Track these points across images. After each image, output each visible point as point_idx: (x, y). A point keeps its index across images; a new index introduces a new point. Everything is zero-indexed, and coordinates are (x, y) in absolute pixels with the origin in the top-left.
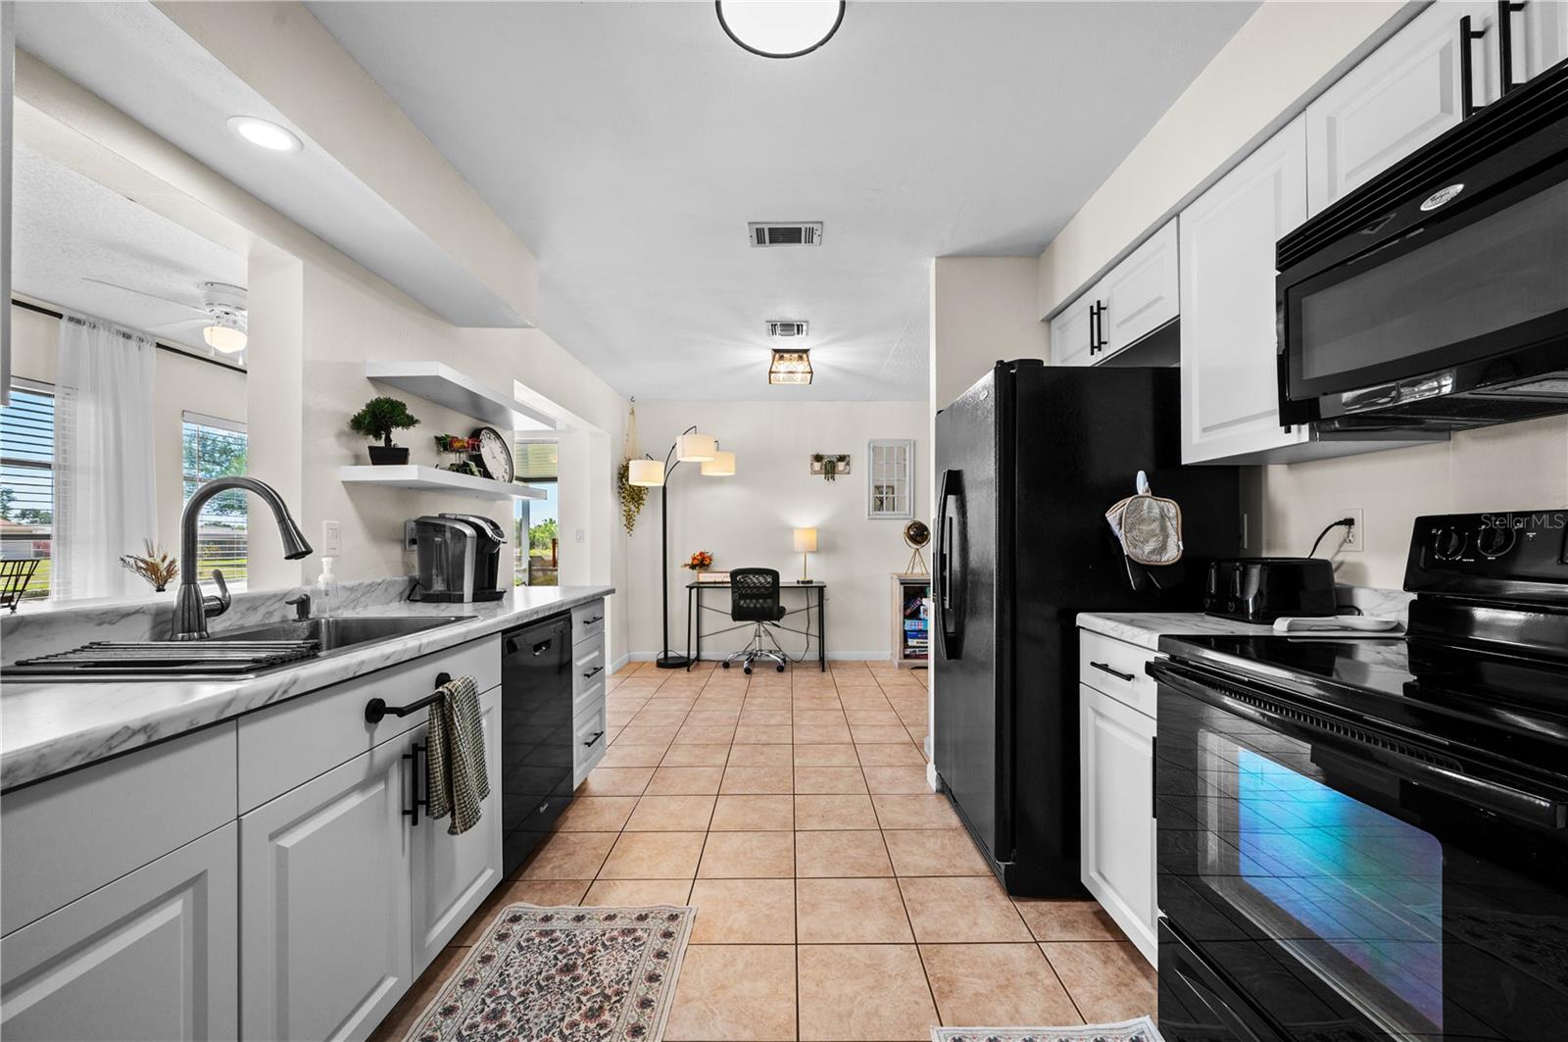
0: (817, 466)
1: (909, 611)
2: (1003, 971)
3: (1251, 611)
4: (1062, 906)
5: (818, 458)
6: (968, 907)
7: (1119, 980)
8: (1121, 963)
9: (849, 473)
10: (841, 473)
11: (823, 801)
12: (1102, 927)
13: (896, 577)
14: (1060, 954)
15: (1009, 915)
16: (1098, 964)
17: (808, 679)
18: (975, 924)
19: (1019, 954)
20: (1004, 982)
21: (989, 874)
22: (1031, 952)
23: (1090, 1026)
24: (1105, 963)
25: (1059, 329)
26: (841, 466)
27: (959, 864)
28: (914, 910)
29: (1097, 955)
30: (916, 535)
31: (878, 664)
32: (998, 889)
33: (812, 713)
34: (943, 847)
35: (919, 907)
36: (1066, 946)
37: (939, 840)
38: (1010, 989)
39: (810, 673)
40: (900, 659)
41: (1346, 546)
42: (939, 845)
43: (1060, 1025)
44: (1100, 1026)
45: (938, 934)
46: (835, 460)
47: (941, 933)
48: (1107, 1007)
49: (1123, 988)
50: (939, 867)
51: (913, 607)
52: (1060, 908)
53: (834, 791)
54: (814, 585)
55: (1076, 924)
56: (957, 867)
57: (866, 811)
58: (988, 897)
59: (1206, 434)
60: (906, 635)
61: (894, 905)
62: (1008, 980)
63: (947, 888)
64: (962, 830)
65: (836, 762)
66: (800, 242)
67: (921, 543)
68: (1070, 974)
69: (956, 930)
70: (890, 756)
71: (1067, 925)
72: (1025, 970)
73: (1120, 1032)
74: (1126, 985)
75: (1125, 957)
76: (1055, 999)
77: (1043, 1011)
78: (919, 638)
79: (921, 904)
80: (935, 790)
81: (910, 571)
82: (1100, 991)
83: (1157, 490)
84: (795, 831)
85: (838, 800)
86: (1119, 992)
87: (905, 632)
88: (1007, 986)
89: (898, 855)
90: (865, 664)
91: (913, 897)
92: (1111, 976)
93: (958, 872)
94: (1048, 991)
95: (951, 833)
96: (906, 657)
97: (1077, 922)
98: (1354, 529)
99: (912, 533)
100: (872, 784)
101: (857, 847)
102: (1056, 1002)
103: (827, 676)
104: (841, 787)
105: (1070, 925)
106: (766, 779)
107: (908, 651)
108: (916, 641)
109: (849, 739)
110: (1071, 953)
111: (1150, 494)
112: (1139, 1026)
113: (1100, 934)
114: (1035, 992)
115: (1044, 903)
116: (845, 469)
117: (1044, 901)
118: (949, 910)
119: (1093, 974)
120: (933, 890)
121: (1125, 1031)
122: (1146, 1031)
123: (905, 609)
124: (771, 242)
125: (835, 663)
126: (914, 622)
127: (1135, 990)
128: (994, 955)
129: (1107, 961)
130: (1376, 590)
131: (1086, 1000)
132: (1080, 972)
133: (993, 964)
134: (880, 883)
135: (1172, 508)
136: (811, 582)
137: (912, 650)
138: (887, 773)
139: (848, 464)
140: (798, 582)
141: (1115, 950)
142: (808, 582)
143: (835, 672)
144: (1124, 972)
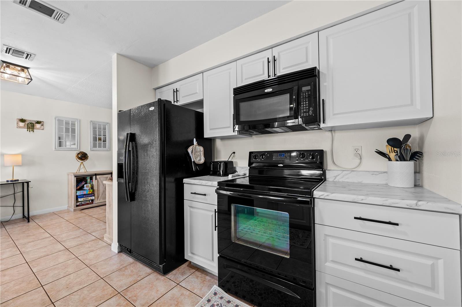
0: (22, 124)
1: (78, 187)
2: (174, 300)
3: (222, 174)
4: (179, 269)
5: (22, 121)
6: (152, 287)
7: (202, 280)
8: (200, 276)
9: (43, 129)
10: (38, 129)
11: (63, 281)
12: (191, 269)
13: (73, 174)
14: (186, 283)
15: (166, 281)
16: (196, 280)
17: (19, 228)
18: (158, 291)
19: (176, 291)
20: (176, 303)
21: (153, 272)
22: (178, 288)
23: (204, 298)
24: (197, 278)
25: (159, 93)
26: (38, 126)
27: (141, 274)
28: (134, 301)
29: (194, 277)
30: (82, 157)
31: (61, 212)
32: (158, 275)
33: (32, 243)
34: (132, 271)
35: (135, 298)
36: (186, 280)
37: (129, 270)
38: (179, 304)
39: (19, 225)
40: (74, 207)
41: (234, 158)
42: (130, 271)
43: (197, 303)
44: (206, 296)
45: (147, 303)
46: (34, 123)
47: (148, 302)
48: (204, 290)
49: (204, 282)
50: (134, 279)
51: (81, 185)
52: (178, 270)
53: (68, 273)
54: (19, 182)
55: (185, 272)
56: (141, 275)
57: (90, 274)
58: (157, 279)
59: (211, 130)
60: (77, 197)
61: (124, 304)
62: (177, 301)
63: (142, 285)
64: (136, 262)
65: (61, 260)
66: (51, 16)
67: (84, 160)
68: (191, 287)
69: (153, 297)
70: (89, 247)
71: (183, 274)
72: (180, 295)
73: (211, 294)
74: (204, 281)
75: (200, 273)
76: (192, 297)
77: (191, 303)
78: (84, 197)
79: (135, 296)
80: (117, 253)
81: (78, 172)
82: (200, 287)
83: (199, 144)
84: (53, 303)
85: (72, 276)
86: (204, 283)
87: (77, 196)
88: (178, 303)
89: (115, 284)
90: (54, 213)
91: (130, 296)
92: (200, 281)
93: (142, 277)
94: (189, 296)
95: (132, 265)
96: (77, 206)
97: (185, 271)
98: (235, 154)
99: (80, 156)
100: (87, 262)
101: (94, 291)
102: (193, 298)
103: (32, 224)
104: (70, 270)
105: (184, 273)
106: (17, 287)
107: (78, 204)
108: (82, 199)
109: (63, 248)
110: (188, 281)
111: (197, 145)
112: (214, 289)
113: (192, 271)
114: (186, 299)
115: (174, 271)
116: (41, 127)
117: (173, 270)
118: (146, 292)
119: (196, 283)
120: (137, 289)
121: (211, 293)
122: (216, 289)
123: (77, 187)
124: (30, 6)
125: (35, 217)
126: (81, 191)
127: (207, 280)
128: (169, 297)
129: (197, 277)
130: (240, 167)
131: (199, 291)
132: (193, 285)
133: (170, 300)
134: (114, 299)
135: (202, 149)
136: (18, 180)
137: (80, 203)
138: (92, 255)
139: (42, 125)
140: (8, 181)
141: (198, 273)
142: (15, 181)
143: (37, 221)
144: (202, 277)
